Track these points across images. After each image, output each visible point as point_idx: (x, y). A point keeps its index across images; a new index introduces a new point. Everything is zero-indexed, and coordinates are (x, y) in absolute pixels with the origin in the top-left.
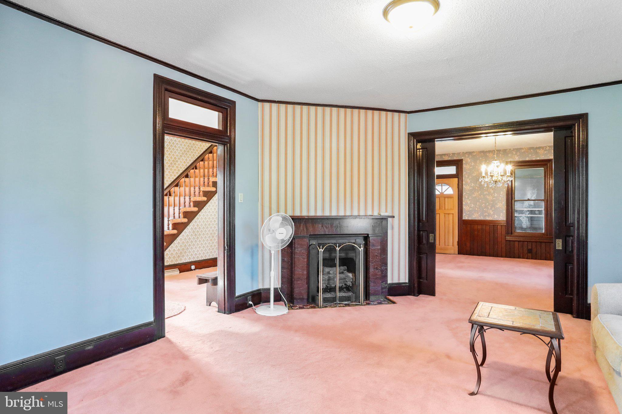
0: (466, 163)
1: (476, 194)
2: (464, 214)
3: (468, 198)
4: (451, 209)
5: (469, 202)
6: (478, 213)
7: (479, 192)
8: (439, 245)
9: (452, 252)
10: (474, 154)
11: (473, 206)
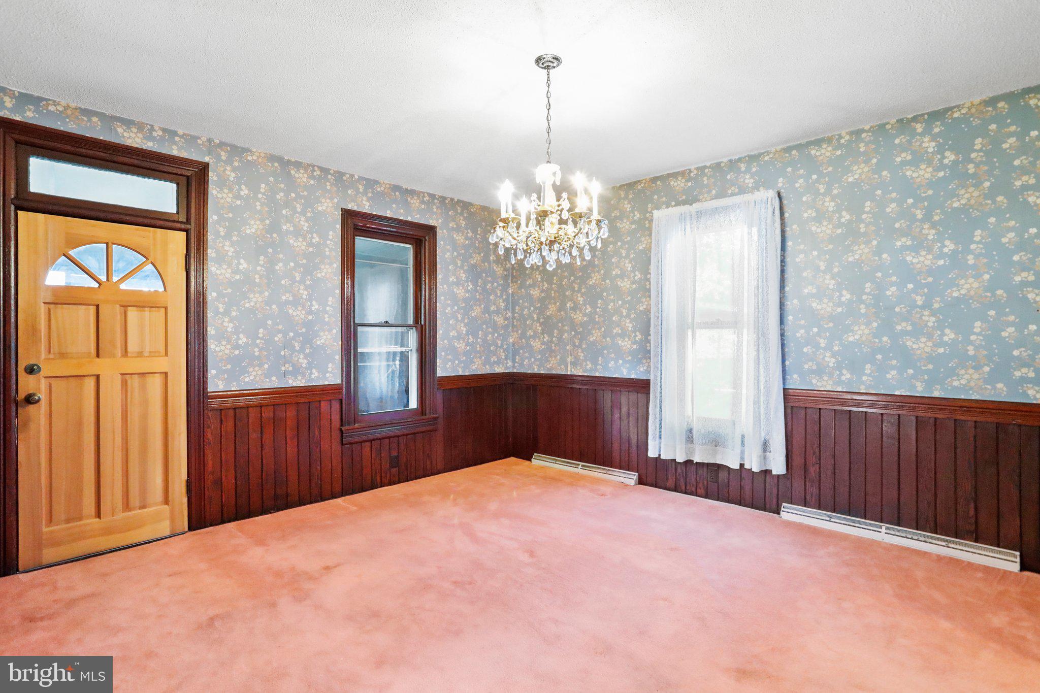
0: (223, 183)
1: (255, 299)
2: (212, 373)
3: (227, 312)
4: (153, 354)
5: (230, 327)
6: (261, 366)
7: (267, 294)
8: (98, 515)
9: (164, 528)
10: (250, 158)
11: (243, 340)
